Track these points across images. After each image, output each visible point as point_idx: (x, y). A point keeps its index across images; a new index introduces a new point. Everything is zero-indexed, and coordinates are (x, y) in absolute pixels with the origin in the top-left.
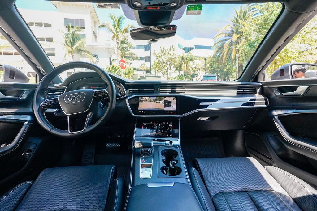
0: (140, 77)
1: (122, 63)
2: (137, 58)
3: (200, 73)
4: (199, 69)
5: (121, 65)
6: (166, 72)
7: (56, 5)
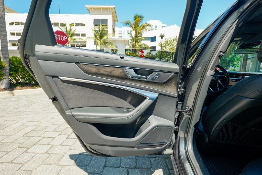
7: (89, 9)
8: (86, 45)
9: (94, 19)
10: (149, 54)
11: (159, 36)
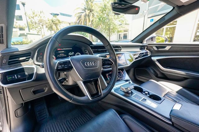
0: (20, 34)
6: (40, 31)
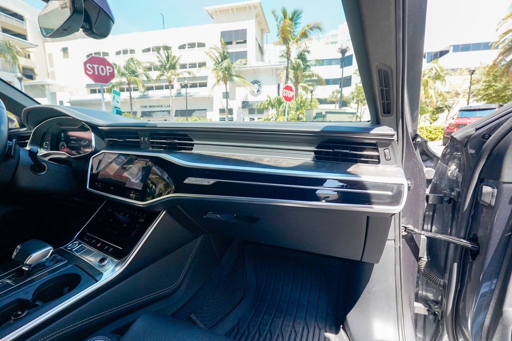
0: (316, 114)
1: (287, 91)
2: (328, 82)
3: (457, 103)
4: (457, 94)
5: (284, 95)
7: (212, 14)
8: (206, 83)
9: (222, 32)
10: (335, 94)
11: (338, 52)
